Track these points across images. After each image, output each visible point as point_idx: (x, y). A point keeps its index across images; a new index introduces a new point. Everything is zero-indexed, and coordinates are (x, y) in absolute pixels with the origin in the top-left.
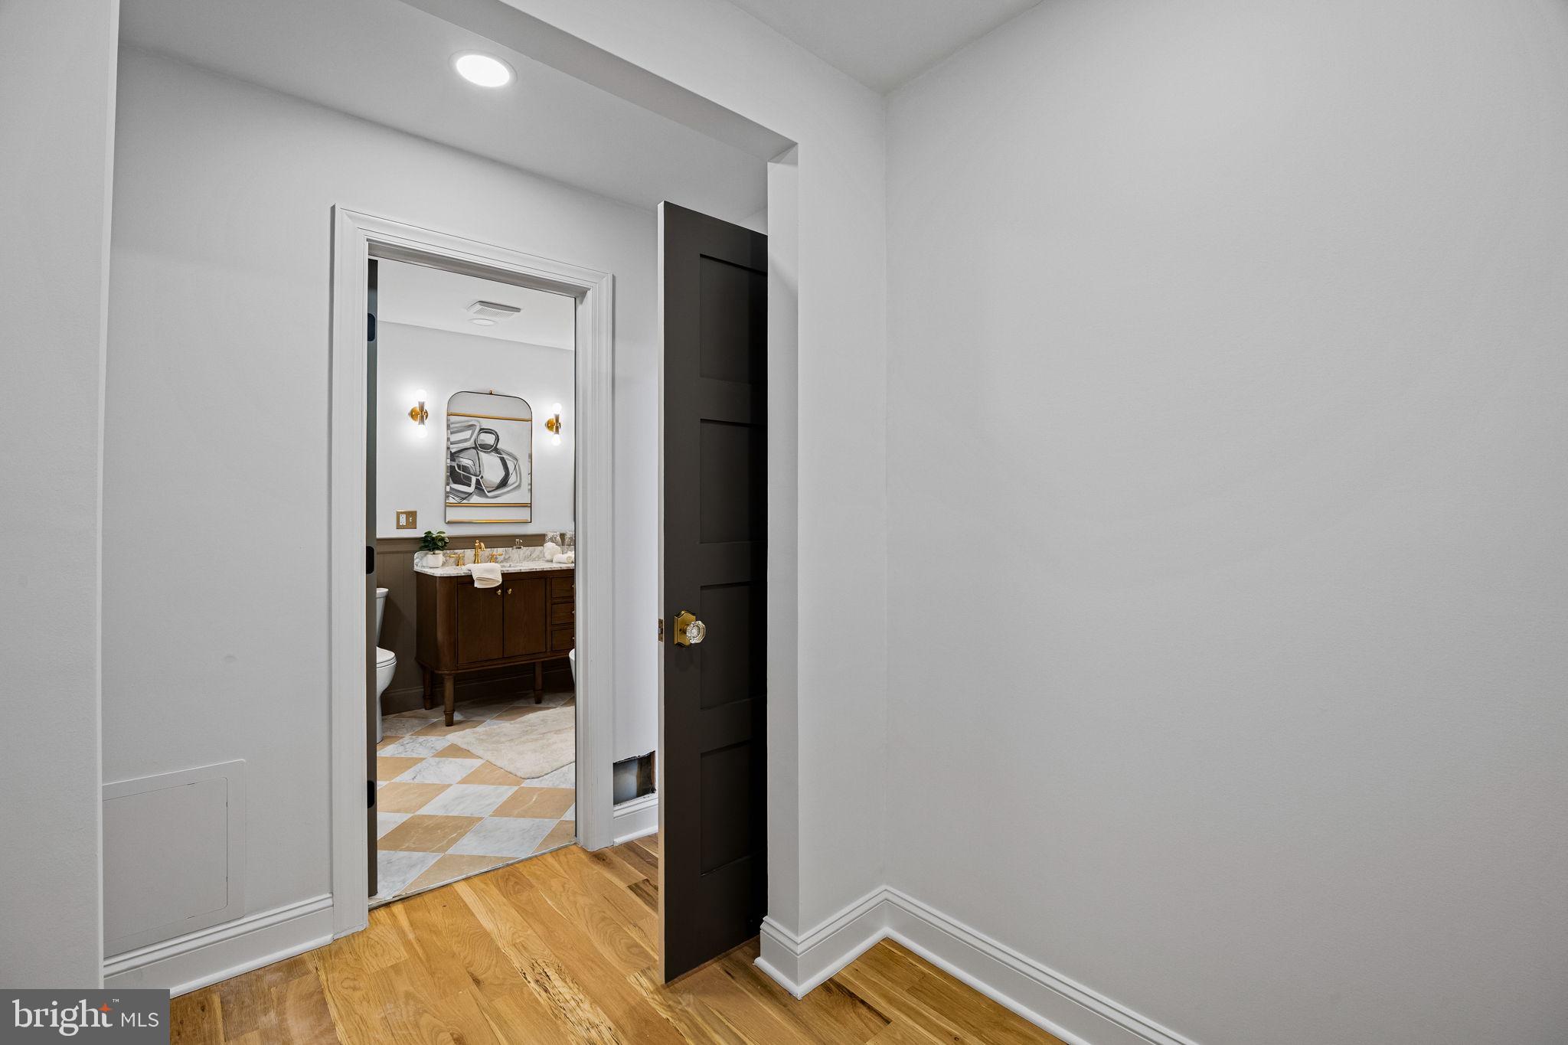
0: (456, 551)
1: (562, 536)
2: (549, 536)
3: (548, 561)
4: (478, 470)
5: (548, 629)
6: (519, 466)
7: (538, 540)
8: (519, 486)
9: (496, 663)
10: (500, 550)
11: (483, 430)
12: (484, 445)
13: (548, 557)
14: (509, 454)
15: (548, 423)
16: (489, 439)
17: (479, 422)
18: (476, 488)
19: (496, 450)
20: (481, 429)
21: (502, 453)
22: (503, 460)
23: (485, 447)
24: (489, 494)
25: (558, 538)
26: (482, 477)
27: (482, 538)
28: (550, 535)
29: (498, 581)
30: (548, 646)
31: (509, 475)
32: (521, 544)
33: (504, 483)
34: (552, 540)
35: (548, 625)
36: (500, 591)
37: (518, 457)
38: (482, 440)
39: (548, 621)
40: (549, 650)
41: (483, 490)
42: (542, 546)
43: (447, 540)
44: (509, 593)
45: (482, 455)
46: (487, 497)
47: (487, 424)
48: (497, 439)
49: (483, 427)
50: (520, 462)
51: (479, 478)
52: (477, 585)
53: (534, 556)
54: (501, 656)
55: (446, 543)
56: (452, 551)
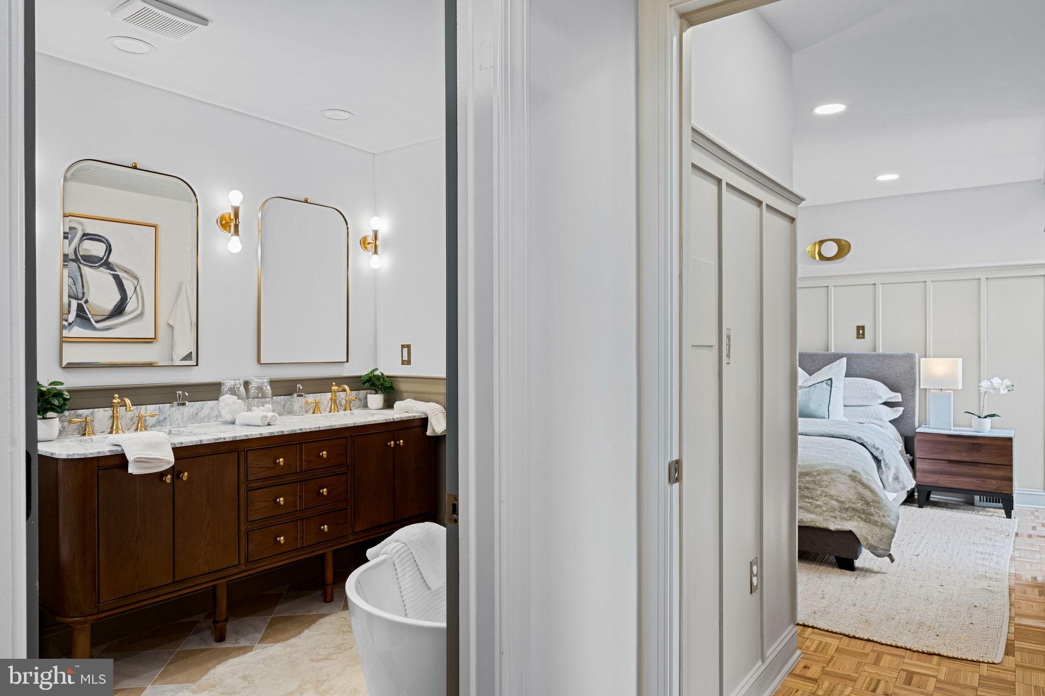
0: (80, 412)
1: (246, 384)
2: (225, 388)
3: (226, 423)
4: (80, 291)
5: (243, 528)
6: (141, 288)
7: (211, 391)
8: (141, 315)
9: (162, 592)
10: (151, 408)
11: (86, 236)
12: (90, 256)
13: (229, 418)
14: (126, 271)
15: (222, 218)
16: (97, 249)
17: (81, 224)
18: (78, 316)
19: (107, 265)
20: (84, 235)
21: (116, 268)
22: (118, 279)
23: (91, 260)
24: (97, 325)
25: (242, 389)
26: (86, 302)
27: (124, 391)
28: (228, 384)
29: (169, 462)
30: (243, 555)
31: (126, 299)
32: (185, 398)
33: (119, 310)
34: (233, 391)
35: (242, 524)
36: (169, 476)
37: (139, 275)
38: (86, 250)
39: (242, 517)
40: (243, 562)
41: (89, 320)
42: (217, 399)
43: (67, 395)
44: (185, 479)
45: (86, 270)
46: (95, 329)
47: (93, 227)
48: (109, 249)
49: (88, 231)
50: (143, 283)
51: (82, 302)
52: (132, 470)
53: (202, 414)
54: (170, 580)
55: (65, 399)
56: (73, 412)
